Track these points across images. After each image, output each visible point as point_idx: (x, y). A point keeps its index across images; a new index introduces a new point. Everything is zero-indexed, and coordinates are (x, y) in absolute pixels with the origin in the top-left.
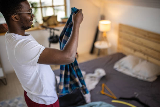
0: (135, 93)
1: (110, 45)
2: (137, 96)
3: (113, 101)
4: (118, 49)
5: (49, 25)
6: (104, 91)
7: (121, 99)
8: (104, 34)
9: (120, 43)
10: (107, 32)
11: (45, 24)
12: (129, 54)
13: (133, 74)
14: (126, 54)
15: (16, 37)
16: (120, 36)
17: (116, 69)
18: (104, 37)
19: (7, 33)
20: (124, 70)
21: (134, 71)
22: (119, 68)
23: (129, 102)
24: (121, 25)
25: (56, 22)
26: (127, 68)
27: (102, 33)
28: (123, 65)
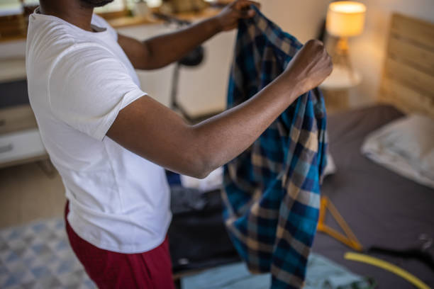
0: (423, 237)
1: (357, 78)
2: (427, 246)
3: (351, 256)
4: (382, 92)
5: (176, 11)
6: (325, 222)
7: (374, 251)
8: (343, 45)
9: (389, 73)
10: (351, 39)
11: (167, 10)
12: (415, 109)
13: (422, 173)
14: (404, 109)
15: (62, 28)
16: (391, 54)
17: (369, 154)
18: (339, 53)
19: (38, 13)
20: (395, 160)
21: (425, 165)
22: (380, 153)
23: (398, 265)
24: (397, 18)
25: (199, 4)
26: (403, 154)
27: (337, 39)
28: (391, 145)
